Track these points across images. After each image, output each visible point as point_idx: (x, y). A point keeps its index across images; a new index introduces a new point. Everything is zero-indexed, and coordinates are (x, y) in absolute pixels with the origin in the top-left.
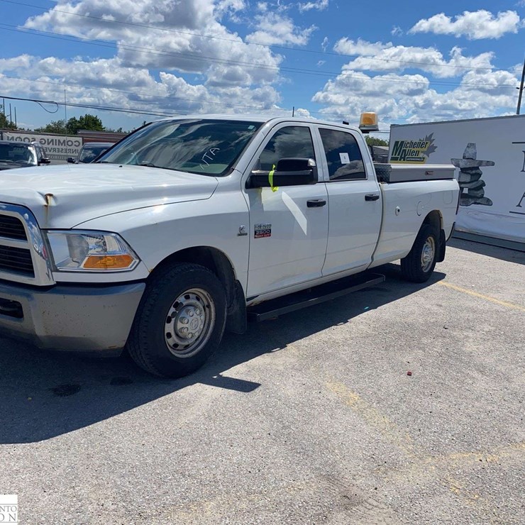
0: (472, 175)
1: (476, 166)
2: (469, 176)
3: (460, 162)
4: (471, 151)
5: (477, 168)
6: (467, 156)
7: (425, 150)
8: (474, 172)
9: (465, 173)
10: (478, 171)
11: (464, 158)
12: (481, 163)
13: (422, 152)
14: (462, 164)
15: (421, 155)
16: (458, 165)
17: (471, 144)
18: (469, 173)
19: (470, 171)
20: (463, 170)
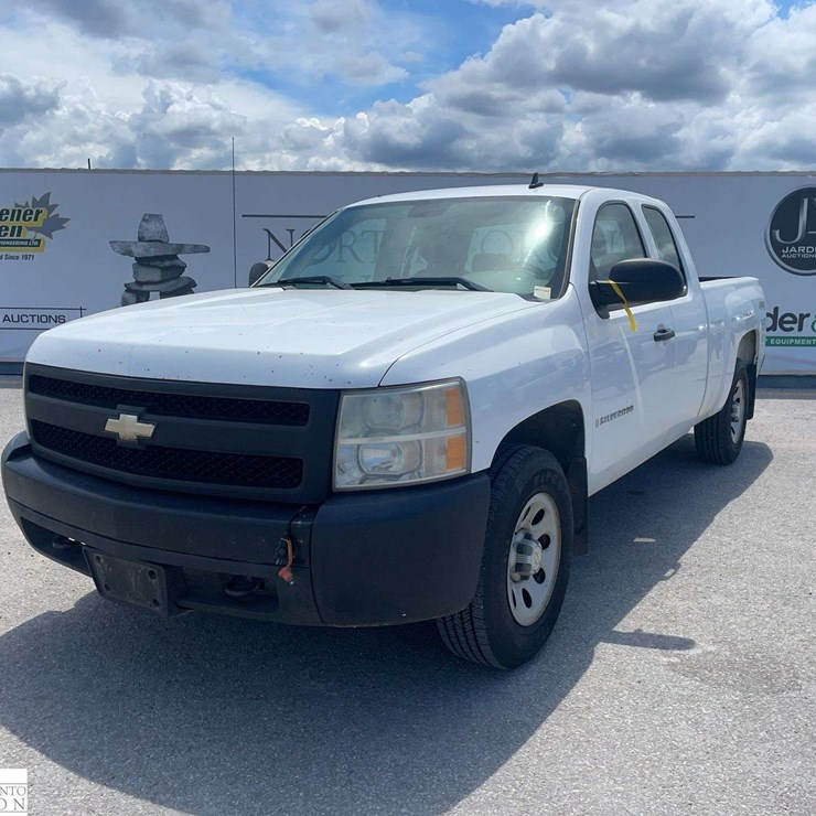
0: (162, 269)
1: (170, 253)
2: (158, 271)
3: (133, 248)
4: (152, 229)
5: (174, 257)
6: (147, 235)
7: (37, 224)
8: (167, 263)
9: (149, 266)
10: (175, 262)
11: (141, 239)
12: (181, 248)
14: (140, 250)
16: (129, 253)
17: (150, 215)
18: (156, 267)
19: (157, 263)
20: (142, 262)
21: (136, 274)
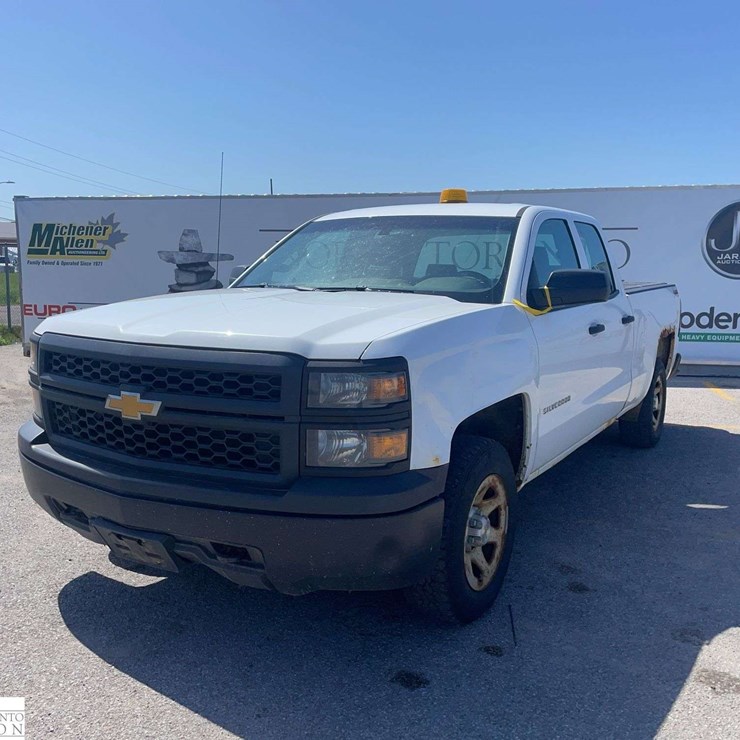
0: (198, 273)
1: (202, 260)
2: (194, 275)
3: (175, 257)
4: (190, 242)
5: (207, 264)
6: (186, 247)
7: (106, 238)
8: (201, 269)
9: (187, 271)
10: (207, 268)
11: (181, 250)
12: (211, 257)
13: (98, 242)
14: (180, 258)
15: (98, 246)
16: (172, 260)
17: (189, 231)
18: (192, 272)
19: (194, 269)
20: (182, 268)
21: (177, 277)
